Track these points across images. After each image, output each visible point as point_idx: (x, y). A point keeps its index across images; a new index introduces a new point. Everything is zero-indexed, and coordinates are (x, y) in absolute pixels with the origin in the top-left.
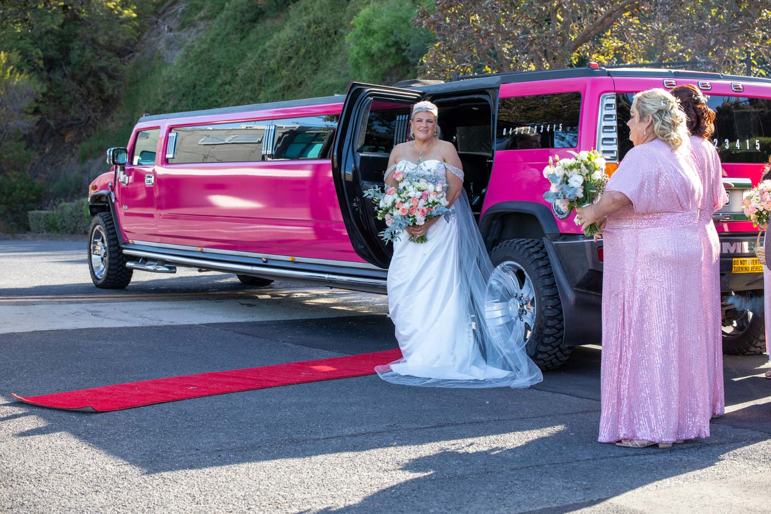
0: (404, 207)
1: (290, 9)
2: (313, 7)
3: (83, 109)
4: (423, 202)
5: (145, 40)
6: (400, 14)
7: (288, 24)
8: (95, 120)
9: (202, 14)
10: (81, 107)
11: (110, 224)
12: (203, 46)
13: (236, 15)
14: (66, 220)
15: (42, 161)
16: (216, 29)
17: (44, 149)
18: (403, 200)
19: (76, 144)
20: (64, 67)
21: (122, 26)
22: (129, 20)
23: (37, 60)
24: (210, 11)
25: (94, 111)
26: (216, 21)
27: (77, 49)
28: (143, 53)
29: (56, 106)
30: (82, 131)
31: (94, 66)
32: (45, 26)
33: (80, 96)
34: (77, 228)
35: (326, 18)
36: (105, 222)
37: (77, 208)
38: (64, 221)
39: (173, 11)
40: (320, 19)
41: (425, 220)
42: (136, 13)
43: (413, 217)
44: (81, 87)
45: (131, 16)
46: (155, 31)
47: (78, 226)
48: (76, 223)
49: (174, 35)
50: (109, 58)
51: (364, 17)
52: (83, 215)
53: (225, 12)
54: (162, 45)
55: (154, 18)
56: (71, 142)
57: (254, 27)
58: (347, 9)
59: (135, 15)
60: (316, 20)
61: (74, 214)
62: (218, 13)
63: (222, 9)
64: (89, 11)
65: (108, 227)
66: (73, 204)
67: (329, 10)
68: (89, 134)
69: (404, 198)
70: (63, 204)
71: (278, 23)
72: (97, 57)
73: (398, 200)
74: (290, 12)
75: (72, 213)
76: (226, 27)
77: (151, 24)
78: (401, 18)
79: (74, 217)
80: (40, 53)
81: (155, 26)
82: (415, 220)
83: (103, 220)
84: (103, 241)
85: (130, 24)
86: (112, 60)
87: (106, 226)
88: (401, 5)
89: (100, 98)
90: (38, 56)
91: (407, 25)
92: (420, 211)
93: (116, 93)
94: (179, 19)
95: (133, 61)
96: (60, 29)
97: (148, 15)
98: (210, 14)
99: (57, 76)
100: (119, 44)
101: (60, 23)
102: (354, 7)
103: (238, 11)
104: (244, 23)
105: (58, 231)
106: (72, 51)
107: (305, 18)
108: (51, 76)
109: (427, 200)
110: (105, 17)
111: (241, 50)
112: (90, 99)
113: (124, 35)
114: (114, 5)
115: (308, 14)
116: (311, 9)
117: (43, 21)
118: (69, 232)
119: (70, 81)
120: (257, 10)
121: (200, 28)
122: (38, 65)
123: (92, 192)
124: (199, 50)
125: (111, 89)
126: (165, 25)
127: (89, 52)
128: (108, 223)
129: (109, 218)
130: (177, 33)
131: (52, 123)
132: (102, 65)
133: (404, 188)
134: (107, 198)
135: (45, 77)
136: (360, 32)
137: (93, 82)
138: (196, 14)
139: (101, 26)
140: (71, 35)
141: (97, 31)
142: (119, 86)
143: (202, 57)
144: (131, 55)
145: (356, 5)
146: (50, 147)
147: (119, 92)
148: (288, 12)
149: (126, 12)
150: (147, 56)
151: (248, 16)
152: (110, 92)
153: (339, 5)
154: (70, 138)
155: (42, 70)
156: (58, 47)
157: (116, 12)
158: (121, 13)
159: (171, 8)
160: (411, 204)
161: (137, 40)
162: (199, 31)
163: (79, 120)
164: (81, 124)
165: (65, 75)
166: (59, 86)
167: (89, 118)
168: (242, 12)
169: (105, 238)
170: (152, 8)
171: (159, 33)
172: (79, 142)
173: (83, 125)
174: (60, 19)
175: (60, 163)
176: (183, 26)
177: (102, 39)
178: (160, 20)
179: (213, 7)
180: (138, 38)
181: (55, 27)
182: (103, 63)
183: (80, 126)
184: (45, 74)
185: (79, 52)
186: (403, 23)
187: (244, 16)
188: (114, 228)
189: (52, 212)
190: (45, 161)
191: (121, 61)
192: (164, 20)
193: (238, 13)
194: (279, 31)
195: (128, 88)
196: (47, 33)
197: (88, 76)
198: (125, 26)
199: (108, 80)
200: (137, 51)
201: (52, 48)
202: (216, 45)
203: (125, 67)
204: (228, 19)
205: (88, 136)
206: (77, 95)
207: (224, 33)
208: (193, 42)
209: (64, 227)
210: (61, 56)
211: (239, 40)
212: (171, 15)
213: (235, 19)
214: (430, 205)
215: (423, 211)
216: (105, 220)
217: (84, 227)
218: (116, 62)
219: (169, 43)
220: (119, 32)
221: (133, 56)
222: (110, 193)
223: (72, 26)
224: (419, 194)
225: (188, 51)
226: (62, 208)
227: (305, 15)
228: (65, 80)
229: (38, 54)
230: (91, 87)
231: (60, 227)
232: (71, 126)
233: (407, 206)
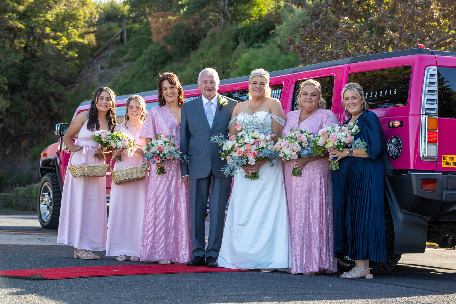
0: (240, 150)
1: (190, 55)
2: (207, 54)
3: (36, 123)
4: (255, 147)
5: (83, 75)
6: (271, 58)
7: (189, 65)
8: (44, 131)
9: (126, 57)
10: (34, 121)
11: (55, 181)
12: (126, 80)
13: (151, 58)
14: (19, 199)
15: (3, 160)
16: (136, 68)
17: (5, 152)
18: (240, 145)
19: (29, 149)
20: (23, 92)
21: (67, 63)
22: (72, 59)
23: (3, 85)
24: (131, 55)
25: (43, 124)
26: (135, 63)
27: (33, 78)
28: (82, 84)
29: (15, 119)
30: (34, 139)
31: (45, 92)
32: (10, 60)
33: (34, 113)
34: (28, 207)
35: (217, 62)
36: (52, 180)
37: (28, 192)
38: (18, 200)
39: (104, 55)
40: (212, 62)
41: (256, 161)
42: (77, 54)
43: (246, 158)
44: (34, 106)
45: (74, 56)
46: (90, 69)
47: (29, 204)
48: (27, 202)
49: (105, 72)
50: (57, 86)
51: (245, 59)
52: (33, 196)
53: (143, 56)
54: (96, 78)
55: (91, 60)
56: (25, 147)
57: (164, 67)
58: (232, 56)
59: (76, 55)
60: (210, 63)
61: (26, 195)
62: (138, 57)
63: (141, 54)
64: (43, 51)
65: (54, 183)
66: (25, 189)
67: (219, 56)
68: (39, 141)
69: (241, 144)
70: (18, 188)
71: (181, 65)
72: (48, 85)
73: (237, 145)
74: (191, 57)
75: (24, 195)
76: (143, 67)
77: (89, 64)
78: (272, 61)
79: (25, 198)
80: (6, 79)
81: (91, 65)
82: (248, 160)
83: (50, 178)
84: (49, 194)
85: (72, 61)
86: (58, 87)
87: (52, 183)
88: (272, 52)
89: (49, 115)
90: (4, 82)
91: (276, 66)
92: (252, 154)
93: (61, 112)
94: (109, 61)
95: (74, 90)
96: (21, 63)
97: (86, 57)
98: (132, 57)
99: (18, 97)
100: (63, 76)
101: (22, 59)
102: (237, 54)
103: (152, 55)
104: (156, 65)
105: (13, 208)
106: (29, 80)
107: (201, 61)
108: (13, 97)
109: (258, 146)
110: (55, 56)
111: (154, 84)
112: (41, 116)
113: (68, 69)
114: (61, 48)
115: (203, 59)
116: (206, 55)
117: (9, 57)
118: (22, 209)
119: (27, 102)
120: (166, 55)
121: (124, 67)
122: (4, 89)
123: (43, 158)
124: (122, 83)
125: (57, 109)
126: (98, 64)
127: (42, 81)
128: (54, 180)
129: (55, 177)
130: (107, 71)
131: (12, 132)
132: (51, 90)
133: (242, 136)
134: (54, 162)
135: (8, 98)
136: (241, 70)
137: (44, 103)
138: (121, 57)
139: (51, 62)
140: (29, 68)
141: (48, 65)
142: (63, 107)
143: (125, 88)
144: (73, 85)
145: (239, 53)
146: (10, 150)
147: (63, 111)
148: (189, 57)
149: (70, 53)
150: (84, 86)
151: (160, 59)
152: (56, 111)
153: (226, 53)
154: (25, 144)
155: (6, 92)
156: (19, 76)
157: (63, 53)
158: (66, 53)
159: (103, 52)
160: (246, 148)
161: (77, 74)
162: (123, 70)
163: (32, 131)
164: (33, 134)
165: (23, 98)
166: (18, 104)
167: (40, 130)
168: (155, 56)
169: (51, 191)
170: (90, 52)
171: (94, 70)
172: (32, 147)
173: (35, 134)
174: (21, 56)
175: (17, 162)
176: (111, 66)
177: (52, 72)
178: (95, 61)
179: (134, 52)
180: (79, 72)
181: (17, 61)
182: (52, 90)
183: (33, 135)
184: (9, 95)
185: (34, 81)
186: (274, 64)
187: (157, 59)
188: (58, 184)
189: (9, 194)
190: (5, 160)
191: (65, 89)
192: (97, 61)
193: (152, 57)
194: (182, 71)
195: (69, 109)
196: (11, 66)
197: (40, 99)
198: (69, 63)
199: (55, 102)
200: (77, 82)
201: (15, 77)
202: (136, 79)
203: (67, 93)
204: (145, 61)
205: (38, 143)
206: (32, 112)
207: (142, 71)
208: (118, 77)
209: (18, 205)
210: (21, 83)
211: (152, 76)
212: (103, 57)
213: (150, 61)
214: (260, 150)
215: (254, 154)
216: (52, 178)
217: (32, 205)
218: (61, 89)
219: (101, 77)
220: (65, 67)
221: (74, 86)
222: (57, 158)
223: (30, 62)
224: (252, 141)
225: (115, 84)
226: (17, 191)
227: (202, 60)
228: (23, 101)
229: (5, 81)
230: (43, 106)
231: (14, 205)
232: (26, 135)
233: (243, 149)
